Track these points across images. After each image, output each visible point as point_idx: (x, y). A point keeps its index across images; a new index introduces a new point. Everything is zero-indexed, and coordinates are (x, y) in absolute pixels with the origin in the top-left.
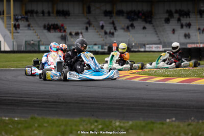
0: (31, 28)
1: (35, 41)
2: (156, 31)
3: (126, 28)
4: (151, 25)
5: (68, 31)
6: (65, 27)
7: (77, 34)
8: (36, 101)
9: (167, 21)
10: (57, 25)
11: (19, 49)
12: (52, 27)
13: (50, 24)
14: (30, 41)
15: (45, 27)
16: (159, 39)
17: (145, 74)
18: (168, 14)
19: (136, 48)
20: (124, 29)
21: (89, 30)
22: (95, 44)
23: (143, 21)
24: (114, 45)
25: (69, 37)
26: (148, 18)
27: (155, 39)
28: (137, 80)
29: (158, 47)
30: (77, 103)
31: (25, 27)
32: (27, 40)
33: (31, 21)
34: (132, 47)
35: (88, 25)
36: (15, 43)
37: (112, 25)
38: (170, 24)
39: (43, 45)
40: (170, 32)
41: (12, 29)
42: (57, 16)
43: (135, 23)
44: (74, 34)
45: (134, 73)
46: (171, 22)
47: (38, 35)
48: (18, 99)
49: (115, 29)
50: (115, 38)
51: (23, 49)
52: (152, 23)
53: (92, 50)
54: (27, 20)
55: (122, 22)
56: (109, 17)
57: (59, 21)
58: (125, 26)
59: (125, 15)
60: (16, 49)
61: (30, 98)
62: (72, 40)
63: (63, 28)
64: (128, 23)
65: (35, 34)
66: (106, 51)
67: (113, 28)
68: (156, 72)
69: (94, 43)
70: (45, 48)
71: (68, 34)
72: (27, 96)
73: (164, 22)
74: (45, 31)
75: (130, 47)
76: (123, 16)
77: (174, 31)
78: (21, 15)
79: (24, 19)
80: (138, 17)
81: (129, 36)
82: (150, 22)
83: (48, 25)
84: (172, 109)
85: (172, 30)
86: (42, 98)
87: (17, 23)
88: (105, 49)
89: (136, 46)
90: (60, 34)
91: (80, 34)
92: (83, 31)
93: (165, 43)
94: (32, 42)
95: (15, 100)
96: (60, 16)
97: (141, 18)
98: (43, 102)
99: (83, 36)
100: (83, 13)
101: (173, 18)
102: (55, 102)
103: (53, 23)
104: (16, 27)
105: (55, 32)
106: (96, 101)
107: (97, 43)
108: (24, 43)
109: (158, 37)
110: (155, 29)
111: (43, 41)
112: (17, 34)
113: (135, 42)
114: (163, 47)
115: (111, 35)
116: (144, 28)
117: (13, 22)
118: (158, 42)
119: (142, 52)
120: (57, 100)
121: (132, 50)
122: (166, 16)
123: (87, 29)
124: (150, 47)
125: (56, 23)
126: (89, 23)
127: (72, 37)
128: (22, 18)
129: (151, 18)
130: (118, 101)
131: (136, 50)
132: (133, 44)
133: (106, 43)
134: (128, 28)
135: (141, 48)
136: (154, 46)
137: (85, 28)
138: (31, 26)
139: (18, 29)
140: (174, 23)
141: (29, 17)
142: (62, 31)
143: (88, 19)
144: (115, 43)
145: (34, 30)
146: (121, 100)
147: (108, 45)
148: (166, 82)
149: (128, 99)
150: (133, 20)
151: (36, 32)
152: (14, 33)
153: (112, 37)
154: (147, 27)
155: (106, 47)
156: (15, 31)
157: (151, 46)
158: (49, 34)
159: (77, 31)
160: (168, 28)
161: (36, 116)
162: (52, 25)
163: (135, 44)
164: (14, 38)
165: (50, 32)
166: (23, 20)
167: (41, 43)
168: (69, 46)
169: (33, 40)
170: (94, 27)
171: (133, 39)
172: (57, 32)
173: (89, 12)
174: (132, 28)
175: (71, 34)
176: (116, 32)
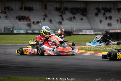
0: (8, 19)
1: (11, 27)
2: (89, 21)
3: (69, 19)
4: (86, 17)
5: (32, 21)
6: (30, 18)
7: (38, 22)
8: (11, 66)
9: (97, 14)
10: (25, 17)
12: (22, 18)
14: (7, 27)
15: (17, 18)
16: (91, 27)
18: (97, 10)
19: (76, 32)
21: (46, 20)
23: (81, 14)
25: (32, 25)
26: (84, 12)
27: (89, 26)
29: (90, 32)
30: (37, 68)
31: (4, 17)
32: (5, 26)
33: (8, 14)
34: (74, 31)
35: (45, 17)
37: (60, 17)
38: (98, 17)
39: (16, 29)
40: (99, 22)
42: (25, 10)
43: (76, 16)
44: (35, 22)
46: (99, 15)
47: (12, 23)
49: (63, 19)
50: (63, 26)
51: (2, 32)
52: (87, 16)
54: (5, 13)
55: (68, 15)
56: (58, 12)
57: (26, 14)
58: (69, 17)
59: (69, 10)
61: (8, 64)
62: (35, 26)
63: (29, 18)
67: (61, 19)
68: (89, 48)
70: (17, 31)
73: (94, 15)
74: (17, 21)
75: (72, 32)
76: (68, 11)
77: (101, 21)
78: (1, 10)
79: (3, 12)
81: (72, 24)
82: (86, 15)
83: (19, 16)
85: (100, 20)
86: (15, 64)
90: (27, 23)
92: (42, 21)
93: (95, 29)
94: (9, 27)
96: (27, 10)
97: (79, 13)
98: (16, 67)
100: (42, 9)
101: (101, 13)
102: (23, 67)
103: (22, 15)
105: (24, 21)
106: (50, 67)
108: (3, 28)
109: (91, 25)
110: (88, 20)
111: (16, 27)
113: (76, 28)
114: (94, 32)
115: (60, 24)
116: (82, 19)
118: (91, 28)
119: (80, 35)
120: (25, 66)
121: (74, 33)
122: (96, 11)
123: (44, 19)
124: (85, 32)
125: (24, 15)
126: (46, 16)
127: (34, 25)
129: (86, 12)
131: (76, 33)
132: (75, 30)
133: (57, 29)
134: (71, 19)
135: (79, 32)
136: (88, 31)
137: (43, 18)
138: (8, 17)
140: (101, 16)
141: (7, 11)
142: (28, 20)
143: (45, 12)
145: (10, 19)
148: (96, 55)
149: (71, 65)
150: (74, 13)
151: (11, 21)
153: (60, 25)
157: (86, 31)
159: (38, 20)
160: (97, 19)
161: (11, 76)
162: (21, 17)
163: (76, 30)
167: (14, 28)
168: (33, 30)
169: (9, 26)
170: (49, 18)
171: (74, 26)
172: (25, 21)
173: (46, 8)
174: (74, 19)
175: (34, 23)
176: (63, 21)
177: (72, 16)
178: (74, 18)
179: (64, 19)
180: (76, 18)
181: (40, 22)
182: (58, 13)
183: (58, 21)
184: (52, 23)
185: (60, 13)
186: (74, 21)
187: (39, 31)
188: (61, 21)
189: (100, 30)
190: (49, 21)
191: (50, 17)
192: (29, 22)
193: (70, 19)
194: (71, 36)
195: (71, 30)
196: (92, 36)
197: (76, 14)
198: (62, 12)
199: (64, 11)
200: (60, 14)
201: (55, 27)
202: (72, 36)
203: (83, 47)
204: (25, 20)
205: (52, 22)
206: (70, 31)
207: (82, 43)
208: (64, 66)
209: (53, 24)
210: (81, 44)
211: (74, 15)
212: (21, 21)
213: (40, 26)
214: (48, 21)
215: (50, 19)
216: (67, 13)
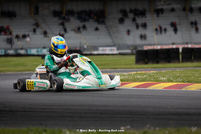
2: (109, 33)
3: (76, 29)
4: (105, 26)
5: (14, 34)
6: (11, 30)
7: (24, 36)
9: (121, 21)
10: (2, 27)
16: (113, 41)
18: (122, 14)
19: (88, 51)
20: (74, 30)
21: (37, 32)
22: (44, 48)
23: (95, 21)
26: (100, 18)
27: (109, 41)
29: (111, 50)
30: (24, 111)
34: (84, 49)
35: (35, 27)
37: (61, 27)
40: (124, 33)
42: (2, 17)
43: (87, 24)
46: (125, 22)
49: (65, 30)
52: (105, 24)
53: (40, 53)
55: (74, 22)
56: (57, 18)
57: (4, 23)
58: (76, 27)
59: (76, 15)
62: (19, 43)
63: (9, 30)
64: (78, 23)
67: (63, 30)
69: (43, 46)
71: (15, 36)
73: (117, 22)
75: (82, 50)
76: (74, 16)
77: (129, 32)
80: (90, 18)
81: (81, 38)
82: (103, 23)
84: (126, 116)
85: (127, 30)
89: (89, 48)
90: (5, 37)
91: (28, 37)
92: (31, 33)
93: (119, 45)
96: (5, 17)
97: (93, 18)
99: (30, 38)
100: (30, 14)
101: (128, 17)
105: (1, 35)
106: (45, 109)
107: (46, 46)
109: (112, 38)
110: (108, 30)
113: (87, 44)
114: (118, 50)
116: (97, 29)
118: (112, 44)
120: (3, 109)
121: (84, 53)
122: (120, 16)
123: (34, 31)
124: (103, 50)
125: (1, 25)
126: (37, 25)
127: (18, 40)
129: (104, 18)
130: (68, 109)
131: (88, 53)
132: (85, 47)
134: (79, 29)
135: (93, 51)
136: (108, 48)
137: (32, 30)
140: (128, 24)
142: (8, 33)
143: (35, 20)
146: (72, 107)
150: (84, 20)
157: (104, 48)
159: (24, 33)
160: (123, 28)
163: (87, 46)
168: (16, 50)
170: (42, 28)
171: (85, 41)
172: (3, 35)
173: (37, 12)
174: (83, 29)
176: (66, 33)
177: (81, 24)
178: (84, 27)
179: (68, 29)
180: (88, 28)
181: (28, 35)
182: (57, 20)
183: (57, 33)
185: (60, 19)
186: (84, 32)
187: (27, 51)
188: (62, 32)
189: (128, 47)
190: (43, 32)
191: (44, 27)
195: (80, 47)
196: (114, 56)
197: (88, 20)
198: (64, 18)
199: (67, 17)
200: (61, 21)
204: (3, 33)
205: (48, 35)
206: (78, 49)
208: (69, 107)
209: (49, 38)
211: (83, 23)
213: (27, 42)
214: (41, 34)
215: (43, 30)
216: (72, 19)
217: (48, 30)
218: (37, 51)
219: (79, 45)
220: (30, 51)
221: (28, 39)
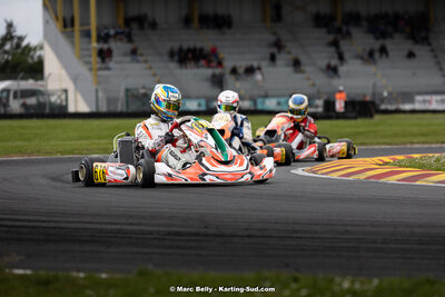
0: (140, 58)
1: (148, 89)
2: (439, 63)
4: (428, 48)
5: (228, 64)
6: (221, 55)
7: (250, 71)
8: (151, 233)
10: (201, 50)
11: (112, 109)
12: (190, 55)
13: (185, 47)
14: (137, 89)
15: (172, 54)
17: (413, 164)
19: (391, 104)
20: (361, 58)
21: (278, 62)
23: (408, 38)
24: (338, 96)
25: (229, 79)
26: (419, 30)
28: (392, 180)
29: (443, 101)
30: (249, 236)
31: (125, 55)
32: (130, 86)
33: (139, 42)
34: (383, 100)
35: (275, 50)
36: (101, 95)
37: (333, 49)
41: (95, 59)
42: (202, 28)
43: (390, 44)
44: (241, 71)
45: (386, 163)
47: (155, 75)
48: (109, 227)
49: (341, 58)
50: (342, 81)
51: (120, 107)
52: (429, 44)
54: (129, 38)
55: (361, 40)
56: (324, 30)
57: (205, 40)
58: (364, 50)
59: (364, 23)
60: (103, 108)
61: (139, 224)
62: (238, 84)
63: (216, 56)
64: (371, 43)
65: (148, 72)
66: (320, 110)
67: (336, 55)
72: (131, 221)
74: (173, 65)
75: (377, 102)
76: (360, 26)
78: (114, 28)
79: (122, 37)
80: (396, 30)
81: (375, 75)
82: (425, 41)
83: (181, 50)
87: (105, 47)
88: (317, 107)
89: (392, 98)
90: (209, 72)
91: (258, 72)
92: (264, 64)
94: (142, 91)
95: (101, 231)
96: (208, 28)
97: (402, 32)
98: (169, 234)
99: (263, 75)
100: (264, 20)
102: (197, 234)
103: (192, 45)
104: (104, 55)
105: (198, 67)
106: (296, 232)
108: (122, 95)
109: (444, 76)
110: (436, 57)
112: (105, 73)
113: (390, 89)
115: (331, 72)
116: (411, 55)
117: (95, 45)
119: (405, 112)
120: (202, 231)
121: (383, 107)
123: (273, 58)
124: (424, 102)
125: (199, 45)
126: (279, 45)
127: (237, 79)
128: (117, 34)
129: (428, 30)
131: (392, 108)
132: (385, 94)
133: (319, 92)
134: (371, 54)
135: (403, 103)
136: (435, 97)
137: (268, 56)
138: (139, 52)
139: (107, 60)
141: (134, 32)
142: (214, 64)
143: (275, 34)
144: (341, 92)
145: (146, 61)
147: (325, 97)
149: (373, 226)
150: (383, 35)
151: (150, 68)
152: (100, 69)
153: (332, 77)
154: (416, 52)
155: (320, 102)
156: (103, 66)
157: (428, 98)
158: (184, 71)
159: (249, 63)
161: (150, 267)
162: (189, 50)
163: (390, 94)
164: (98, 83)
165: (186, 68)
166: (121, 40)
169: (144, 88)
170: (289, 53)
171: (384, 82)
172: (203, 66)
173: (278, 18)
174: (381, 56)
175: (234, 71)
176: (342, 64)
177: (377, 45)
178: (383, 51)
179: (346, 56)
180: (390, 53)
181: (259, 68)
182: (322, 34)
183: (323, 63)
184: (303, 72)
185: (329, 33)
186: (383, 62)
187: (255, 103)
188: (334, 62)
190: (291, 62)
191: (294, 50)
192: (218, 71)
193: (370, 57)
194: (371, 116)
195: (374, 94)
197: (391, 36)
198: (339, 31)
199: (344, 28)
200: (331, 38)
201: (314, 85)
202: (377, 118)
203: (415, 156)
204: (202, 62)
205: (303, 68)
206: (368, 98)
207: (412, 143)
208: (349, 228)
209: (305, 76)
210: (408, 146)
212: (188, 65)
213: (257, 82)
214: (287, 65)
216: (357, 33)
217: (302, 58)
218: (279, 104)
219: (370, 91)
220: (263, 103)
221: (258, 77)
